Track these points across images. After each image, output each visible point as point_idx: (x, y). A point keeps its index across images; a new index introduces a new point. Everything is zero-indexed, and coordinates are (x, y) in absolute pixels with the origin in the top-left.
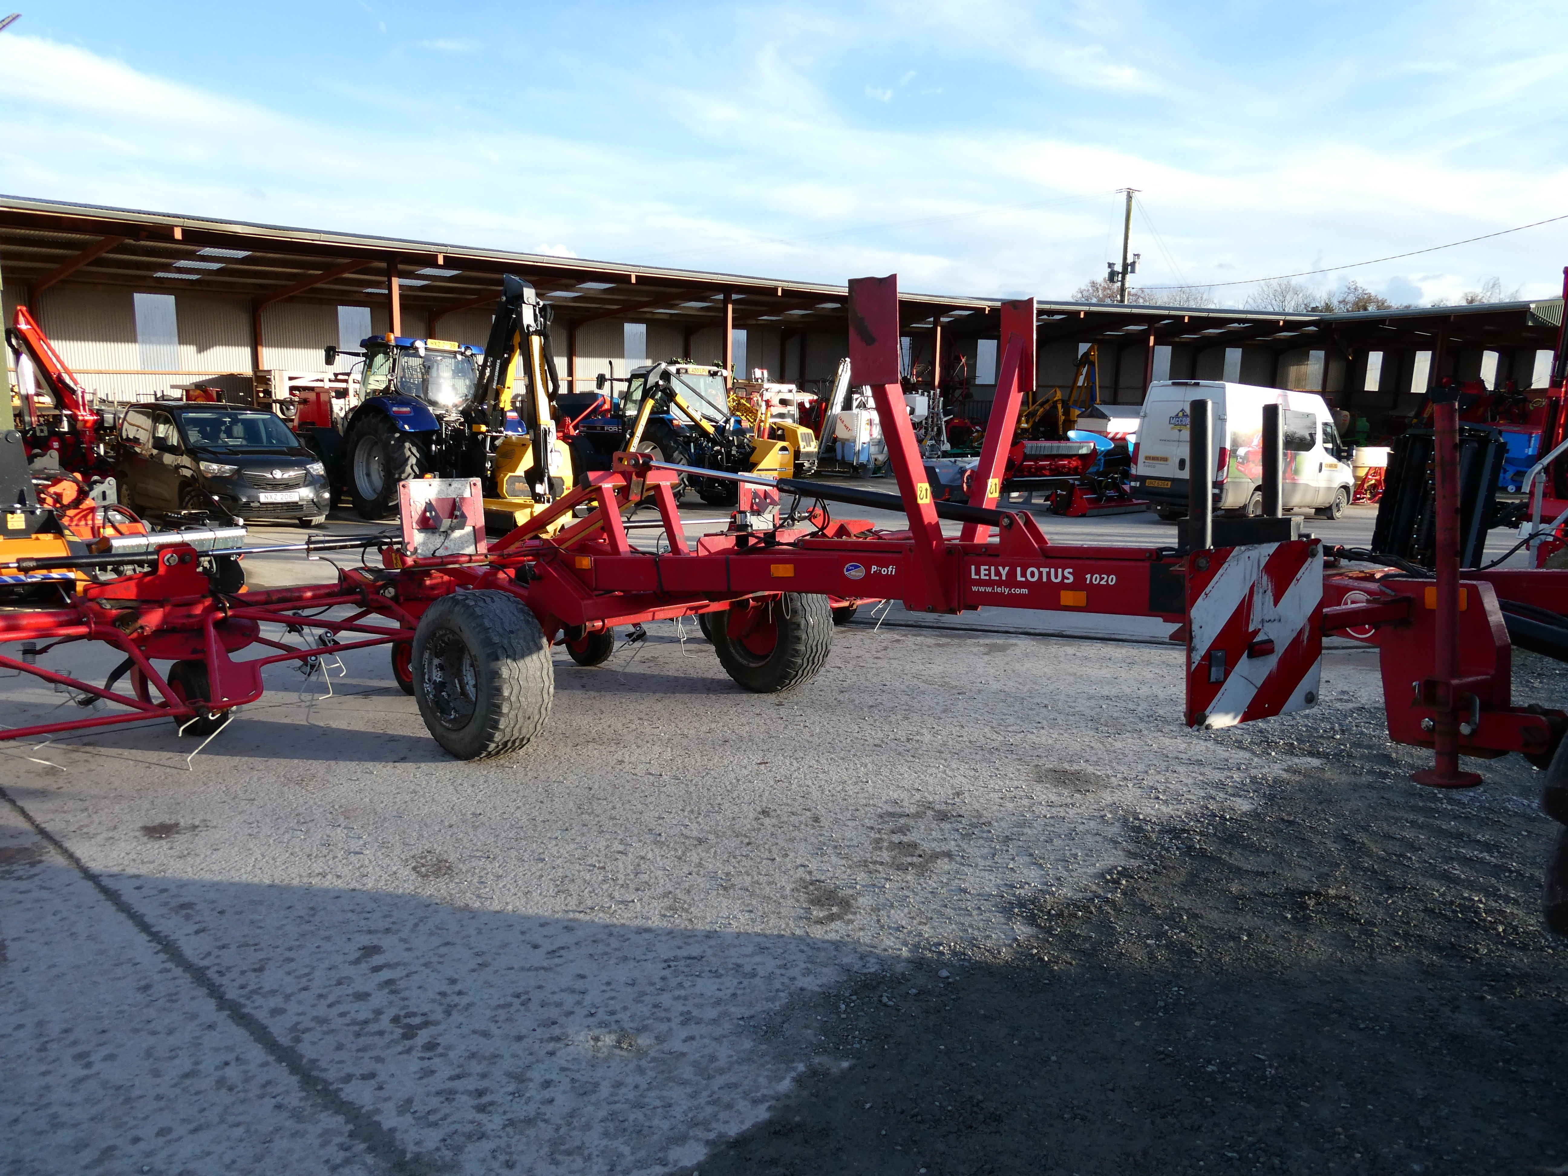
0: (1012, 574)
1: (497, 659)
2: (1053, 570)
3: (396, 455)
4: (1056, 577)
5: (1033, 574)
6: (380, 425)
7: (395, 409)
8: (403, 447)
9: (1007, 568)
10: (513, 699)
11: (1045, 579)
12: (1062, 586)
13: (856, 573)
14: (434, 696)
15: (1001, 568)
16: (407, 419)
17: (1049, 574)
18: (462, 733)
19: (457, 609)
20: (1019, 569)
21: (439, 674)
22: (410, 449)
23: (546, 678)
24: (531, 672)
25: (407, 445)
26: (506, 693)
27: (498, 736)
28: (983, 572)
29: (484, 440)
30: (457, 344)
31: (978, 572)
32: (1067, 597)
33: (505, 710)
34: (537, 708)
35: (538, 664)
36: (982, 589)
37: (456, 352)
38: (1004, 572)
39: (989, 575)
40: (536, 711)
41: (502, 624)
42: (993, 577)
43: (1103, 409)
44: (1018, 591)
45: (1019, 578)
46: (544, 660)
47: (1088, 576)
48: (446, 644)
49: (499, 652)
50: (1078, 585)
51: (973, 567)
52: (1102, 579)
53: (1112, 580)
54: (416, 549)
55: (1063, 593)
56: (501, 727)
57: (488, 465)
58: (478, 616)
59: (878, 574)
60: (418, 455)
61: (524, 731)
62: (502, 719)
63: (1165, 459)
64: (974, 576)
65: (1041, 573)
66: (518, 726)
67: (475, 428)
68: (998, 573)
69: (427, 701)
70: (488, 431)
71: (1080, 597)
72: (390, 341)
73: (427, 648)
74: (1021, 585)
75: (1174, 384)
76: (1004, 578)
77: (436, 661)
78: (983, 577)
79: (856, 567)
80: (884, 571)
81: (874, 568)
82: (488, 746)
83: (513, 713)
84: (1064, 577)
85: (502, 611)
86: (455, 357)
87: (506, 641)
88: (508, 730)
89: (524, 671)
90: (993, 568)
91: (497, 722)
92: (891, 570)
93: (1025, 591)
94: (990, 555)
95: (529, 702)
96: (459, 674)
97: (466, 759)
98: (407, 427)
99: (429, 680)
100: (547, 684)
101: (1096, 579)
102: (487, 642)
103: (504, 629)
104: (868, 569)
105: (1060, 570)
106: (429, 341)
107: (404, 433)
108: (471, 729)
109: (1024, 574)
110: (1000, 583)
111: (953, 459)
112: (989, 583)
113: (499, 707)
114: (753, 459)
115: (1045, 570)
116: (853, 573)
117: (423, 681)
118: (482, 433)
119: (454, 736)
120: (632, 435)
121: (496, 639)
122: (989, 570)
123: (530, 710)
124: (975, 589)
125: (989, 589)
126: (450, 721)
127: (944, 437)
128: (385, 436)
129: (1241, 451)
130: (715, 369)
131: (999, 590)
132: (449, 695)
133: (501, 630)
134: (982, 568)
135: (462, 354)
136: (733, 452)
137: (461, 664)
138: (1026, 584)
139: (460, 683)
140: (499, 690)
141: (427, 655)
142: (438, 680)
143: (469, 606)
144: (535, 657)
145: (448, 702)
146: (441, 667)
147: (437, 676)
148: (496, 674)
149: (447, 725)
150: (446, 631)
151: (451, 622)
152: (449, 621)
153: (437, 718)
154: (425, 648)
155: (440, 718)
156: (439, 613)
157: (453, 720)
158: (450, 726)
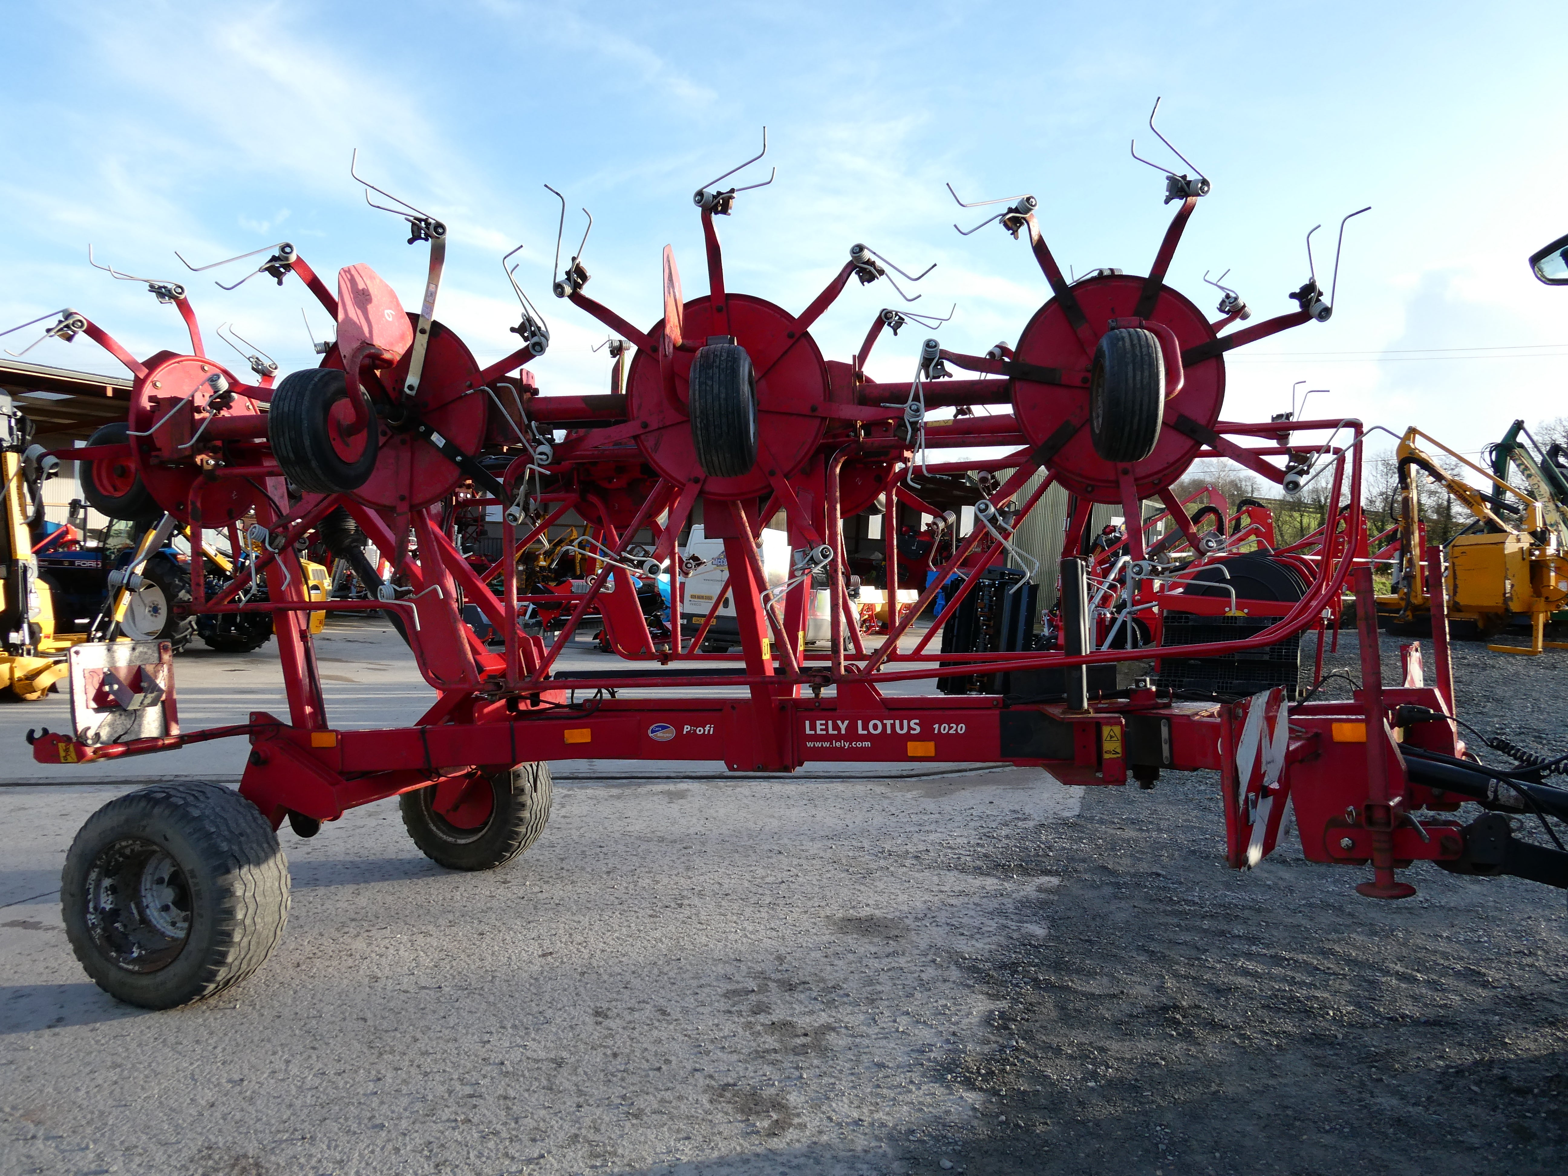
0: (852, 728)
1: (228, 871)
2: (897, 722)
4: (902, 729)
5: (876, 727)
9: (846, 722)
10: (248, 921)
11: (889, 731)
12: (909, 737)
13: (664, 734)
14: (104, 929)
15: (839, 722)
17: (893, 726)
18: (161, 977)
19: (156, 811)
20: (860, 722)
21: (110, 898)
23: (284, 890)
24: (268, 884)
26: (240, 916)
27: (222, 974)
28: (819, 727)
31: (813, 727)
32: (914, 748)
33: (237, 938)
34: (273, 929)
35: (276, 873)
36: (818, 744)
38: (843, 726)
39: (827, 729)
40: (272, 934)
41: (227, 825)
42: (831, 732)
44: (859, 744)
45: (860, 731)
46: (281, 867)
47: (936, 726)
48: (126, 857)
49: (230, 862)
50: (926, 735)
51: (807, 723)
52: (950, 728)
53: (962, 729)
54: (97, 735)
55: (910, 745)
56: (230, 959)
58: (195, 819)
59: (692, 735)
61: (254, 961)
62: (232, 950)
63: (710, 598)
64: (808, 732)
65: (884, 726)
66: (248, 956)
68: (836, 727)
69: (91, 939)
71: (929, 748)
73: (96, 866)
74: (862, 738)
76: (843, 732)
77: (107, 882)
78: (819, 732)
79: (664, 728)
80: (700, 731)
81: (687, 728)
82: (206, 987)
83: (245, 940)
84: (910, 728)
85: (223, 808)
87: (235, 848)
88: (237, 963)
89: (260, 884)
90: (830, 723)
91: (224, 955)
92: (709, 729)
93: (867, 744)
94: (823, 710)
95: (264, 923)
96: (136, 895)
97: (160, 1010)
99: (95, 908)
100: (285, 896)
101: (944, 729)
102: (213, 852)
103: (231, 832)
104: (679, 729)
105: (905, 722)
108: (180, 968)
109: (866, 727)
110: (839, 737)
112: (827, 738)
113: (229, 935)
115: (888, 723)
116: (659, 734)
117: (86, 910)
119: (145, 981)
121: (224, 846)
122: (826, 725)
123: (265, 932)
124: (809, 744)
125: (826, 744)
126: (134, 961)
131: (838, 745)
132: (125, 926)
133: (226, 833)
134: (818, 723)
137: (139, 882)
138: (869, 737)
139: (137, 908)
140: (230, 913)
141: (93, 875)
142: (108, 907)
143: (176, 807)
144: (271, 862)
145: (125, 936)
146: (113, 889)
147: (107, 902)
148: (227, 892)
149: (131, 967)
150: (134, 842)
151: (148, 829)
152: (145, 827)
153: (108, 959)
154: (92, 866)
155: (117, 959)
156: (123, 818)
157: (139, 960)
158: (137, 968)
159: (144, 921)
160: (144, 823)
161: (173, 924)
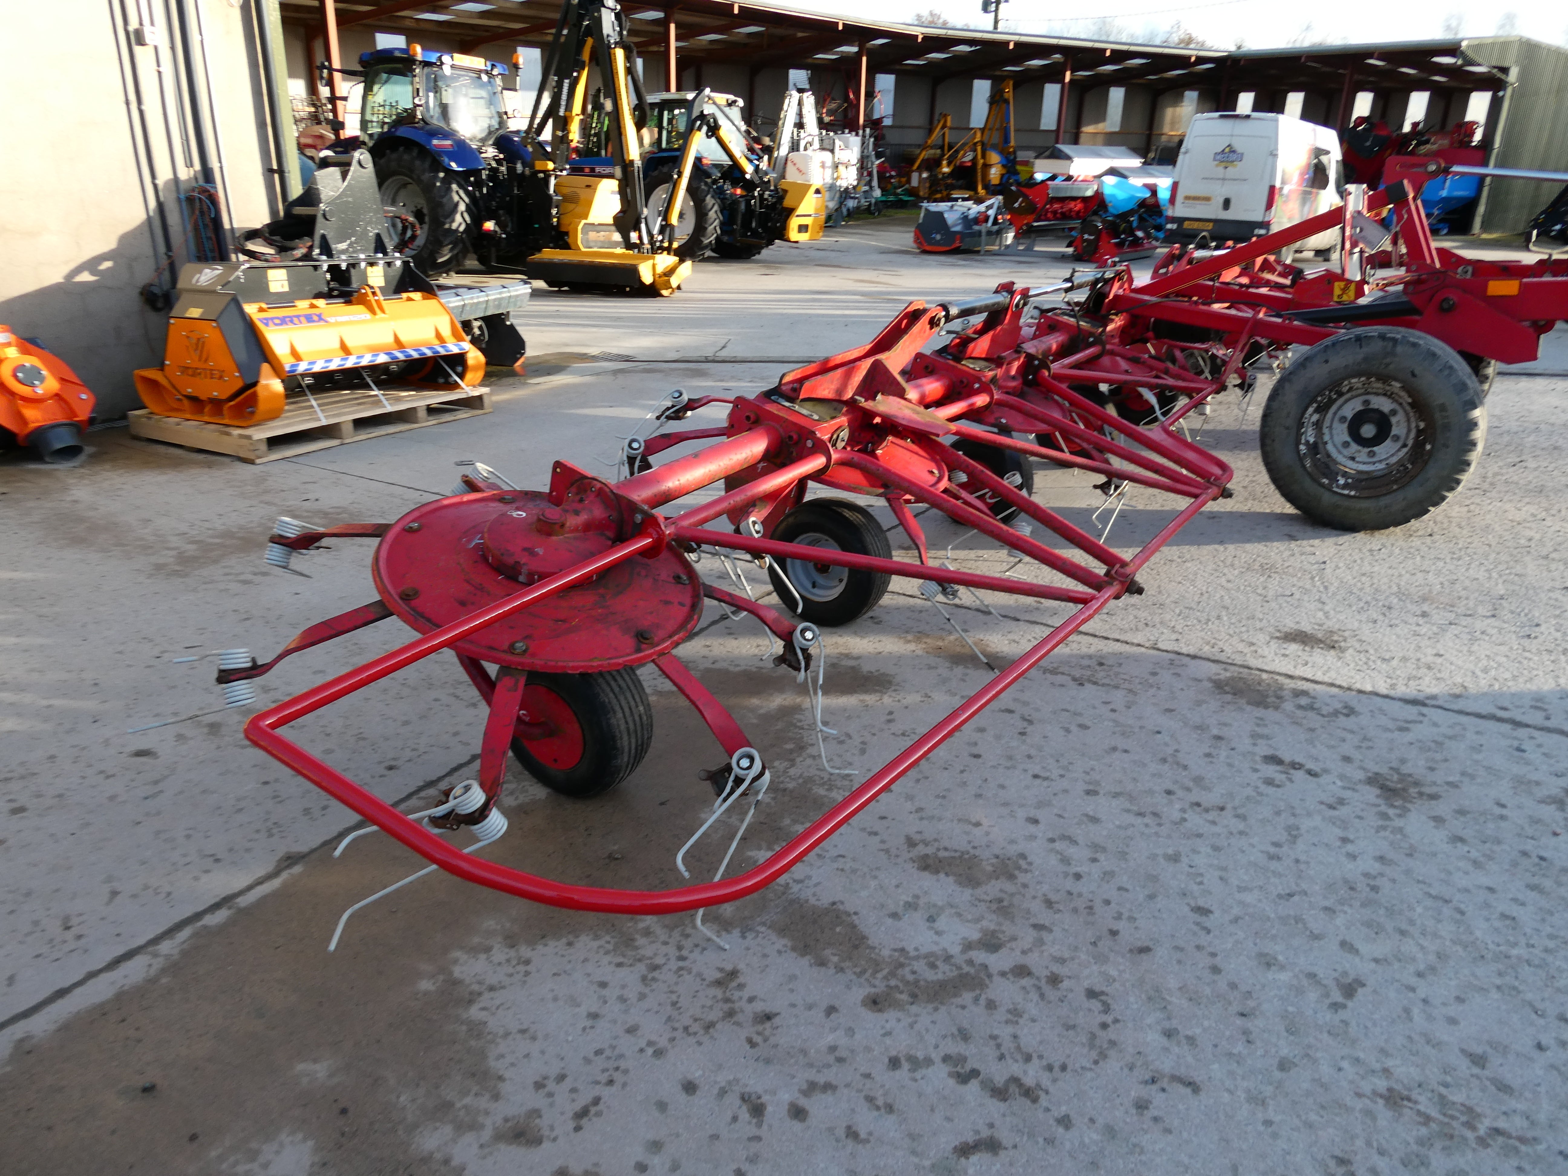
3: (445, 200)
6: (418, 163)
7: (435, 142)
8: (449, 189)
16: (453, 156)
22: (457, 192)
25: (454, 187)
29: (546, 181)
30: (483, 60)
37: (481, 71)
43: (1066, 149)
57: (554, 211)
60: (467, 200)
63: (1207, 199)
67: (539, 165)
69: (1304, 466)
70: (554, 170)
72: (415, 55)
75: (1222, 117)
77: (1315, 417)
82: (1429, 511)
86: (480, 78)
97: (1371, 530)
98: (454, 165)
99: (1304, 440)
106: (456, 55)
107: (449, 171)
108: (1412, 494)
111: (950, 204)
114: (787, 202)
118: (545, 172)
119: (1363, 505)
120: (680, 174)
126: (1343, 488)
127: (875, 183)
128: (427, 176)
129: (1286, 190)
130: (732, 97)
132: (1323, 458)
135: (487, 72)
136: (766, 196)
142: (1312, 440)
146: (1316, 424)
147: (1310, 436)
149: (1346, 492)
150: (1368, 379)
151: (1391, 367)
152: (1387, 365)
153: (1322, 485)
154: (1313, 400)
155: (1330, 484)
156: (1360, 357)
157: (1346, 486)
158: (1353, 493)
159: (1329, 456)
160: (1388, 360)
161: (1353, 459)
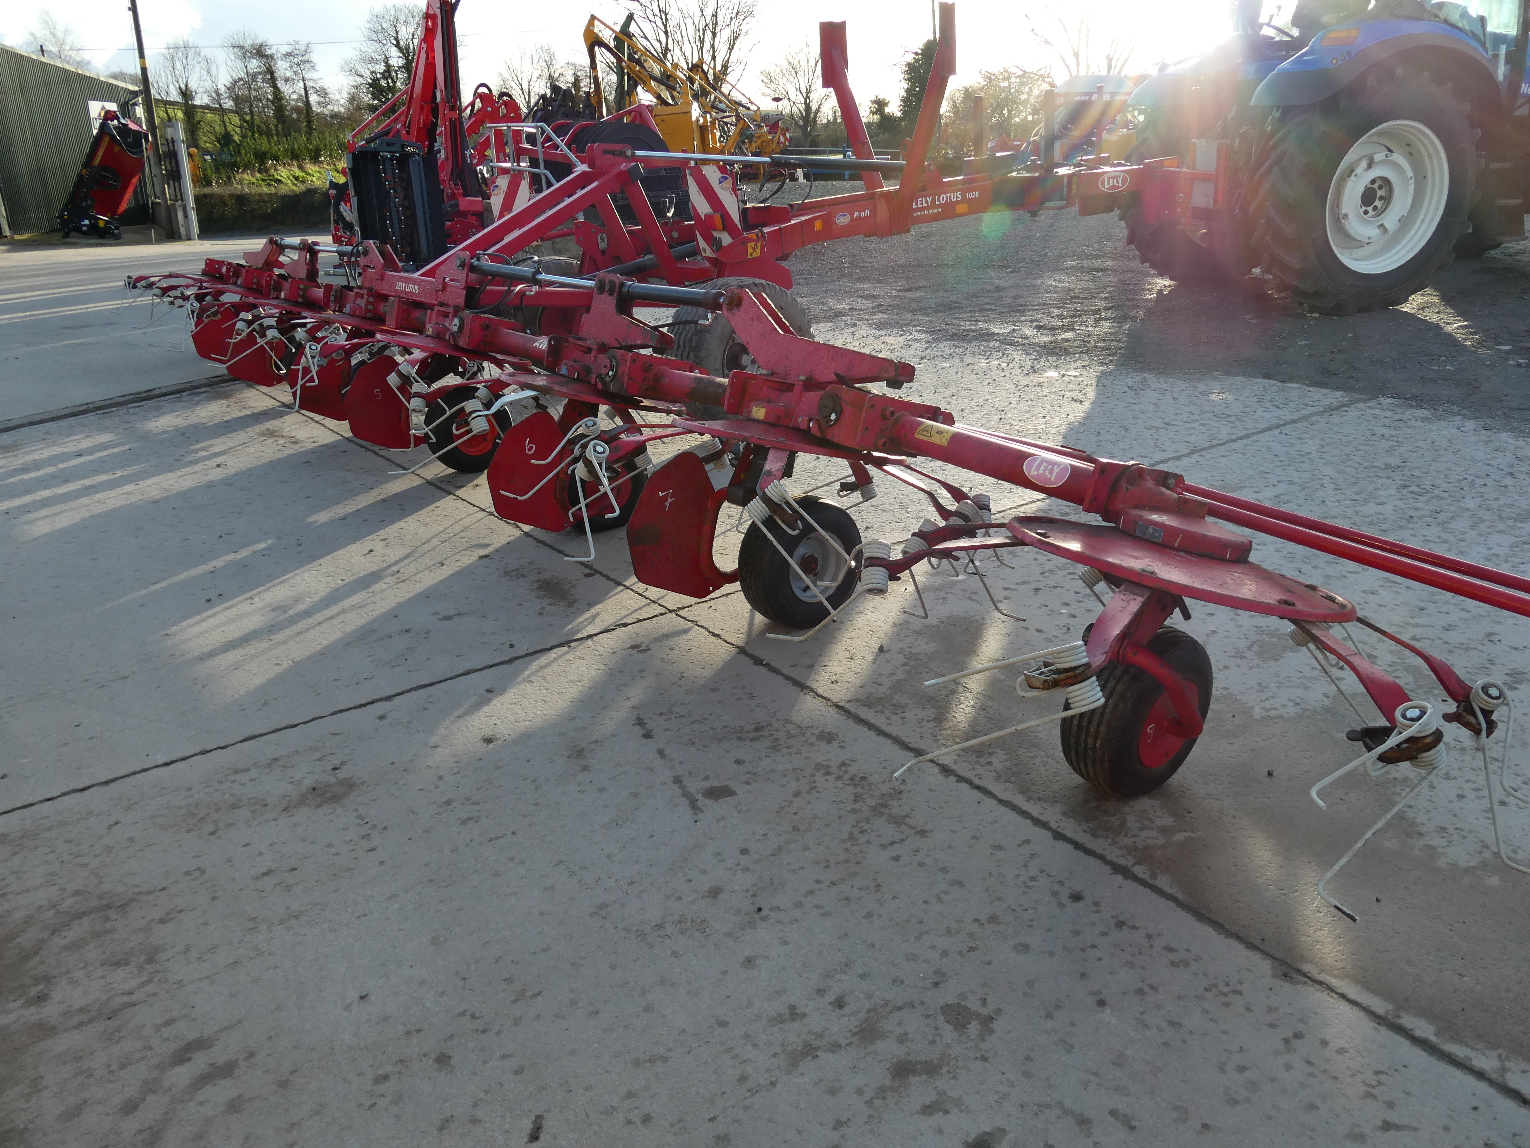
0: (933, 201)
5: (944, 199)
9: (930, 198)
11: (949, 201)
12: (957, 202)
13: (847, 219)
17: (952, 197)
20: (936, 197)
28: (919, 203)
31: (916, 203)
32: (960, 209)
36: (919, 214)
38: (928, 201)
39: (922, 203)
42: (924, 205)
44: (936, 211)
45: (937, 203)
47: (968, 194)
50: (964, 200)
51: (913, 201)
52: (973, 194)
53: (977, 194)
55: (957, 207)
59: (859, 218)
64: (915, 207)
65: (947, 198)
68: (925, 202)
71: (965, 208)
74: (938, 207)
76: (929, 204)
78: (919, 206)
79: (844, 215)
80: (862, 215)
81: (856, 214)
84: (957, 197)
90: (922, 200)
92: (866, 213)
93: (941, 210)
101: (971, 195)
104: (853, 215)
105: (954, 194)
109: (939, 200)
110: (927, 208)
112: (922, 209)
115: (948, 195)
116: (842, 220)
124: (915, 214)
125: (922, 213)
131: (927, 212)
134: (918, 200)
138: (941, 205)
